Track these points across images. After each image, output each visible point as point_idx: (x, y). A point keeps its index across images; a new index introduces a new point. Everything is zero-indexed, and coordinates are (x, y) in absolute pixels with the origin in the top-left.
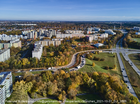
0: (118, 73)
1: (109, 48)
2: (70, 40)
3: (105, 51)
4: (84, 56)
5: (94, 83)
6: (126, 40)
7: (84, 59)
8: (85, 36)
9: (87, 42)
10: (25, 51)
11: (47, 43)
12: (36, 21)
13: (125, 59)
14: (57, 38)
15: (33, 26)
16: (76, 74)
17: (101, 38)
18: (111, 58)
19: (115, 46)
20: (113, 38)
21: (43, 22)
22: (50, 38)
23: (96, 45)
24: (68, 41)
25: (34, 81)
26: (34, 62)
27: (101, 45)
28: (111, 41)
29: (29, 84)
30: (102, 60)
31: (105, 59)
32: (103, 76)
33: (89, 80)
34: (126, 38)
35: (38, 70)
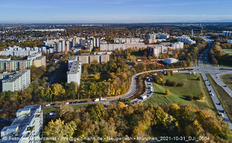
0: (209, 106)
1: (188, 65)
2: (124, 54)
3: (182, 70)
4: (149, 80)
5: (173, 122)
6: (213, 53)
7: (150, 85)
8: (146, 47)
9: (151, 56)
10: (53, 72)
11: (87, 59)
12: (64, 24)
13: (216, 83)
14: (102, 51)
15: (60, 32)
16: (143, 108)
17: (173, 50)
18: (194, 82)
19: (198, 63)
20: (192, 50)
21: (74, 25)
22: (91, 50)
23: (166, 62)
24: (121, 56)
25: (78, 120)
26: (71, 90)
27: (174, 61)
28: (189, 54)
29: (70, 125)
30: (179, 85)
31: (185, 83)
32: (188, 110)
33: (165, 117)
34: (214, 50)
35: (79, 102)
